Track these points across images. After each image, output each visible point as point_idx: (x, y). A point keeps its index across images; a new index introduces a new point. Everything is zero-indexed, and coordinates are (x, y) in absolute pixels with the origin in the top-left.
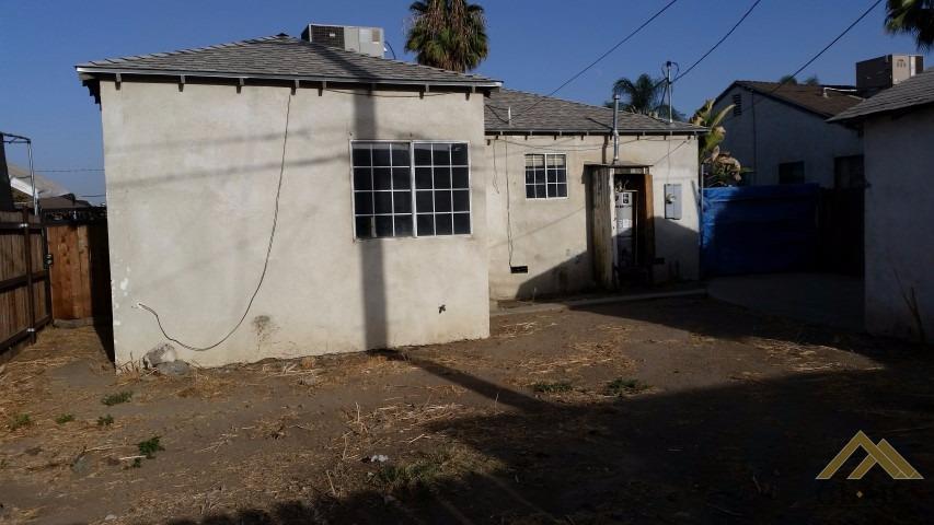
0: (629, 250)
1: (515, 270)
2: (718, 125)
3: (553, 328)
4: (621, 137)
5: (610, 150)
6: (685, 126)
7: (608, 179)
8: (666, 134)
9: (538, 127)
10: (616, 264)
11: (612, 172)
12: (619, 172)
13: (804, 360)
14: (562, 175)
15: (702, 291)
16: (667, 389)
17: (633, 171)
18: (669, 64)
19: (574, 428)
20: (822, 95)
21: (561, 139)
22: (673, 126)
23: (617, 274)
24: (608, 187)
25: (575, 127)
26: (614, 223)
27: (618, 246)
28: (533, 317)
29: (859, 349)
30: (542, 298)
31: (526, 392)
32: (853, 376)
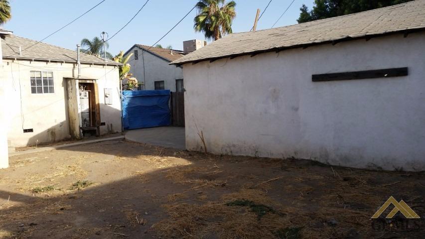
0: (88, 119)
1: (26, 131)
2: (127, 63)
3: (46, 160)
4: (82, 65)
5: (76, 71)
6: (112, 62)
7: (75, 84)
8: (104, 65)
9: (37, 57)
10: (81, 126)
11: (77, 82)
12: (81, 81)
13: (162, 163)
14: (51, 82)
15: (122, 137)
16: (102, 183)
17: (88, 82)
18: (104, 33)
19: (52, 208)
20: (170, 53)
21: (50, 64)
22: (107, 62)
23: (82, 131)
24: (76, 89)
25: (57, 59)
26: (79, 107)
27: (82, 117)
28: (36, 155)
29: (183, 157)
30: (41, 145)
31: (28, 193)
32: (180, 168)
